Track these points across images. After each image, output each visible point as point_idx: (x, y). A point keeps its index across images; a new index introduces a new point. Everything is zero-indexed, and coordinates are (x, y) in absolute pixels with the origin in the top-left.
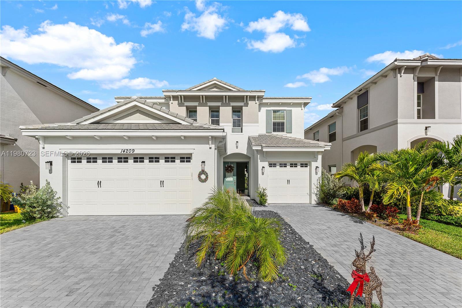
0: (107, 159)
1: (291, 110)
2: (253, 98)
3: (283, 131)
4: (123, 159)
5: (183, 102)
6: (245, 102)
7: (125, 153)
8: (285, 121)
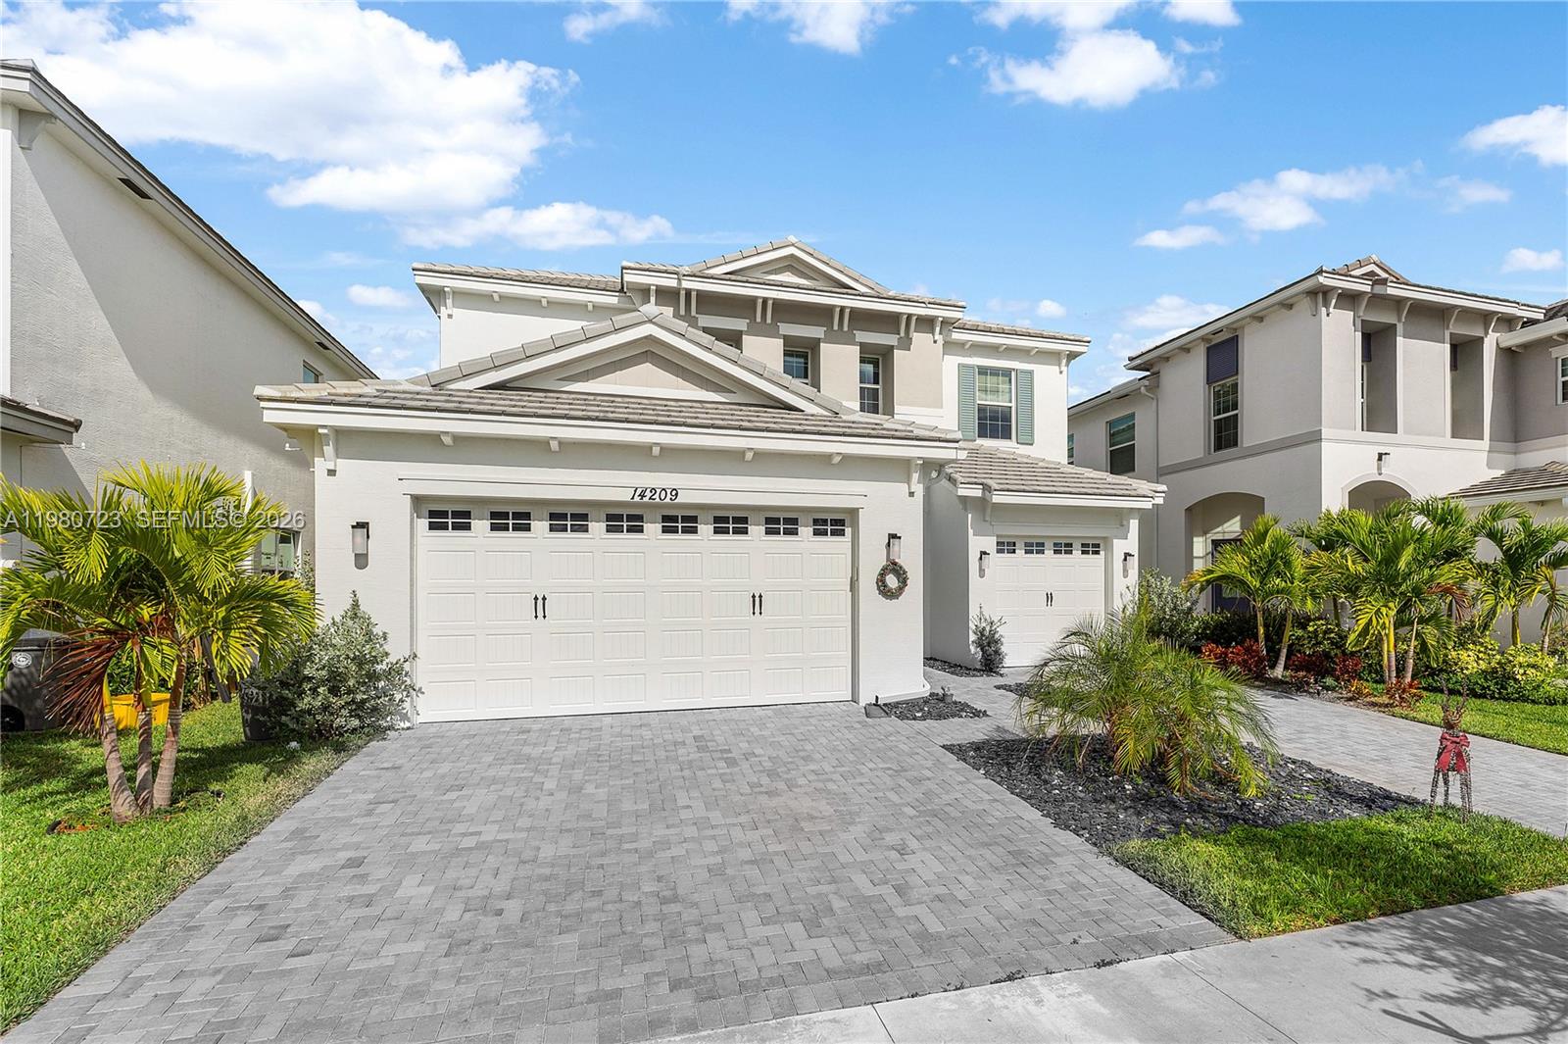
0: (568, 517)
1: (1031, 373)
2: (927, 323)
3: (1007, 435)
4: (624, 519)
5: (693, 313)
6: (902, 334)
7: (646, 499)
8: (1013, 404)
